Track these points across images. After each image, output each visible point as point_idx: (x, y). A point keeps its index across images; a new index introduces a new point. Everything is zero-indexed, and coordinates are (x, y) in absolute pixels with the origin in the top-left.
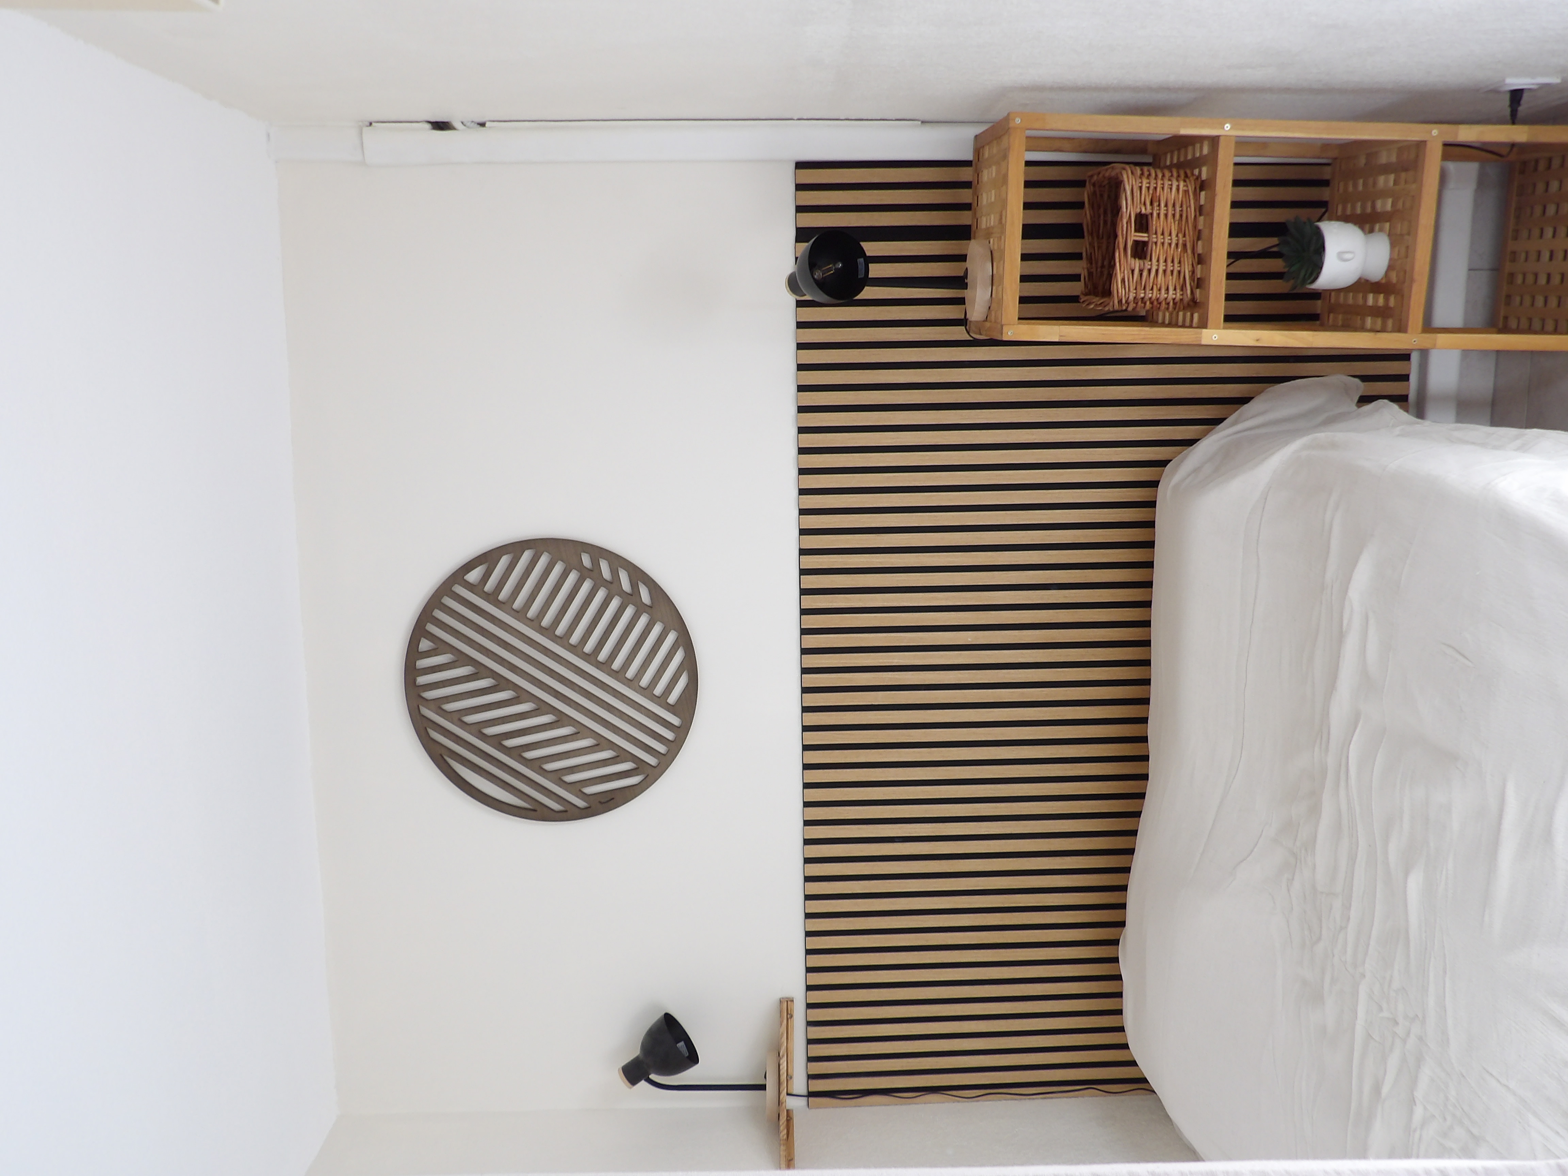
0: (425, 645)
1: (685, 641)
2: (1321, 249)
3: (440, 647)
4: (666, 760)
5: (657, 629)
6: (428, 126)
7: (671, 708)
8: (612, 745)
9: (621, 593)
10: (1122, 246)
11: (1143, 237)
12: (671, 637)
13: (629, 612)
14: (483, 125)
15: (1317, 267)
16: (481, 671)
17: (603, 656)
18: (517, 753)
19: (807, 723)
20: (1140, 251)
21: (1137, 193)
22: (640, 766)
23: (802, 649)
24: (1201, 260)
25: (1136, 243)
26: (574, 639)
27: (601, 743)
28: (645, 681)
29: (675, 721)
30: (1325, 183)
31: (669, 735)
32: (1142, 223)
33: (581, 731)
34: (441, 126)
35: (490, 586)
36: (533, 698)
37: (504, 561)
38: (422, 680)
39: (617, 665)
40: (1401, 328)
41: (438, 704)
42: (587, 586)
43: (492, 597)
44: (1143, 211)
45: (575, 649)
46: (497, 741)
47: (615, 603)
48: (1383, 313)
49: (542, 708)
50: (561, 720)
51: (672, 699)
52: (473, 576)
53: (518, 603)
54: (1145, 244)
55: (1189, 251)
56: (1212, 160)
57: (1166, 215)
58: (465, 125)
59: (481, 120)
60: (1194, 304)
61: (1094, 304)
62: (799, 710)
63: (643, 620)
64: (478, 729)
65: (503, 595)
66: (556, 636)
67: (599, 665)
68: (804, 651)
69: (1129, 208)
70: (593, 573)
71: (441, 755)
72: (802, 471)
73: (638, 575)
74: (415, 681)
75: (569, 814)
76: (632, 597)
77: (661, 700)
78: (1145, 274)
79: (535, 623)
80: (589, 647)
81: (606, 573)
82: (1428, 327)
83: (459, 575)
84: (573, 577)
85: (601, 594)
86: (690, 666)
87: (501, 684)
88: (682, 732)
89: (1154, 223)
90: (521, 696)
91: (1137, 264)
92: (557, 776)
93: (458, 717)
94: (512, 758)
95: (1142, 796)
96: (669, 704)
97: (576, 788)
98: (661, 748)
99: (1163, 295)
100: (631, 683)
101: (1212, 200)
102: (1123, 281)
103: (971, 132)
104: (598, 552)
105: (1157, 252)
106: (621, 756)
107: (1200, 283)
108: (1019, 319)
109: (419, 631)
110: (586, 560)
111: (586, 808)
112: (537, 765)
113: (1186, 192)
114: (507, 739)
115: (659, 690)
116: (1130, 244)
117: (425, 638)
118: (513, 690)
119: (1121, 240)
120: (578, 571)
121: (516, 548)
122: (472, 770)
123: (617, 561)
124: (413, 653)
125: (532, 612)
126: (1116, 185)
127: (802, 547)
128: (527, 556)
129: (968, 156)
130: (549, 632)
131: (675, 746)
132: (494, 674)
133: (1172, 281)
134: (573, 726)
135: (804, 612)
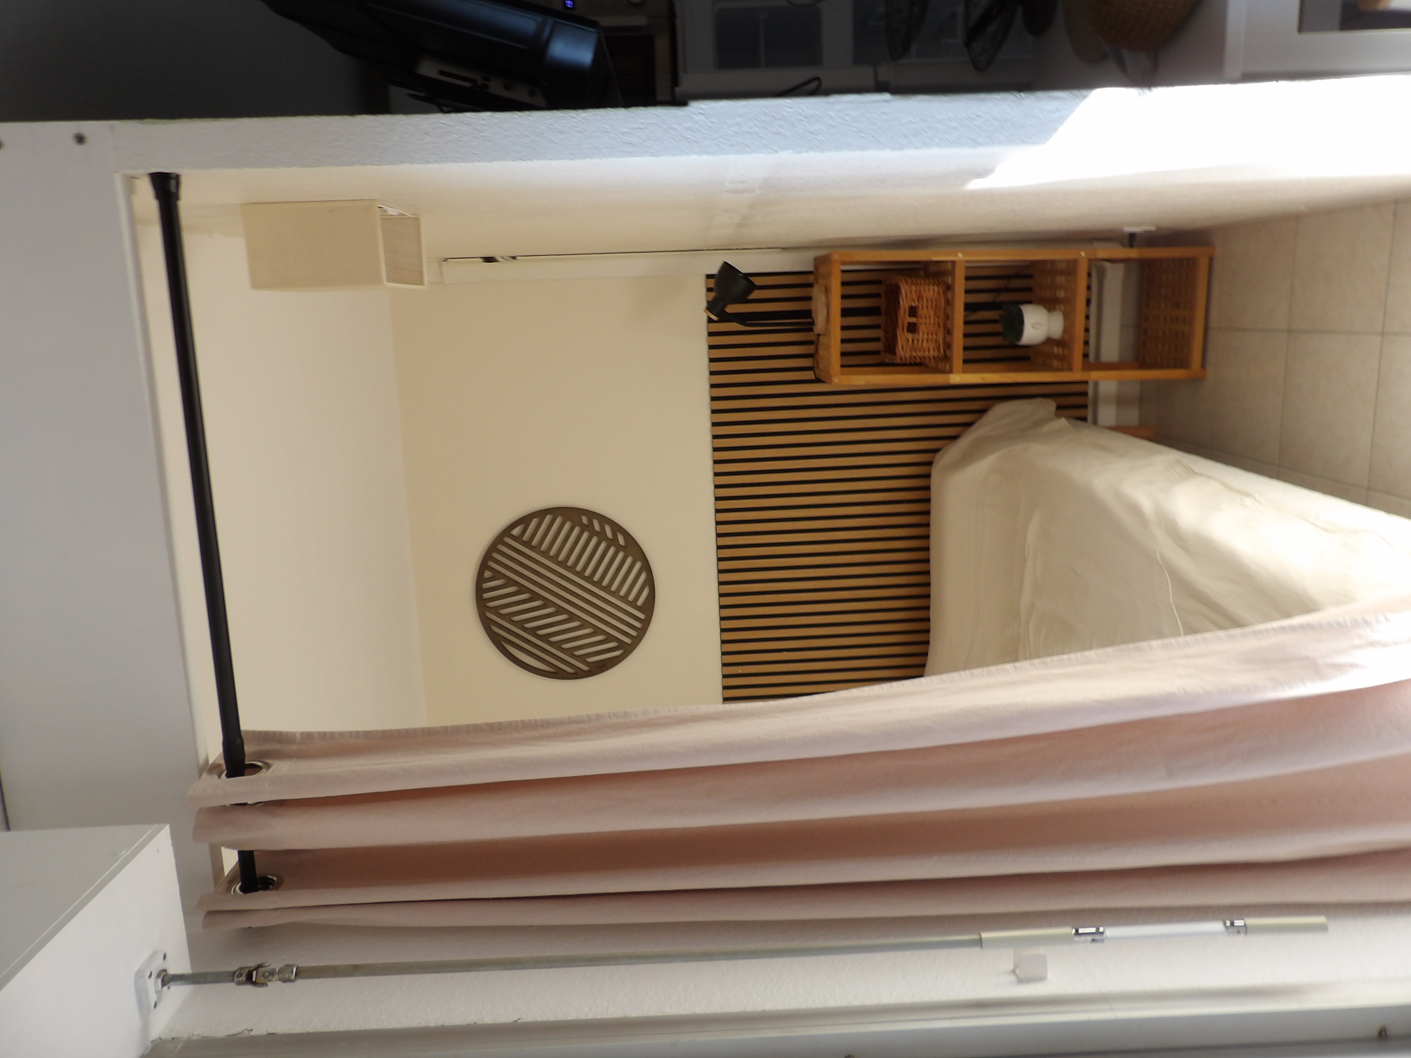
0: (487, 574)
1: (647, 567)
2: (1021, 322)
3: (497, 575)
4: (637, 640)
5: (629, 560)
6: (481, 260)
7: (638, 609)
8: (604, 632)
9: (607, 539)
10: (900, 326)
11: (913, 320)
12: (638, 565)
13: (612, 550)
14: (514, 258)
15: (1020, 332)
16: (522, 589)
17: (596, 578)
18: (545, 638)
19: (723, 615)
20: (912, 328)
21: (909, 293)
22: (621, 644)
23: (718, 570)
24: (949, 332)
25: (909, 323)
26: (579, 568)
27: (597, 631)
28: (622, 593)
29: (642, 616)
30: (1029, 277)
31: (638, 625)
32: (913, 311)
33: (585, 624)
34: (489, 260)
35: (526, 536)
36: (554, 604)
37: (535, 522)
38: (486, 595)
39: (605, 583)
40: (1070, 369)
41: (496, 610)
42: (585, 535)
43: (528, 544)
44: (914, 305)
45: (580, 574)
46: (533, 631)
47: (603, 545)
48: (1061, 358)
49: (560, 610)
50: (572, 617)
51: (640, 603)
52: (516, 532)
53: (544, 547)
54: (915, 324)
55: (942, 327)
56: (952, 273)
57: (927, 307)
58: (504, 259)
59: (514, 256)
60: (947, 358)
61: (888, 358)
62: (718, 607)
63: (621, 555)
64: (521, 624)
65: (535, 542)
66: (568, 566)
67: (594, 584)
68: (720, 571)
69: (904, 305)
70: (589, 527)
71: (499, 641)
72: (716, 462)
73: (617, 528)
74: (482, 596)
75: (578, 675)
76: (613, 542)
77: (633, 604)
78: (916, 342)
79: (554, 559)
80: (588, 573)
81: (597, 527)
82: (1087, 366)
83: (507, 532)
84: (577, 530)
85: (594, 541)
86: (650, 582)
87: (535, 596)
88: (646, 623)
89: (921, 312)
90: (547, 603)
91: (910, 336)
92: (570, 652)
93: (508, 617)
94: (542, 641)
95: (926, 654)
96: (638, 606)
97: (582, 658)
98: (634, 633)
99: (927, 353)
100: (614, 594)
101: (953, 295)
102: (902, 347)
103: (812, 254)
104: (592, 515)
105: (922, 328)
106: (610, 638)
107: (948, 346)
108: (842, 366)
109: (484, 566)
110: (585, 520)
111: (589, 671)
112: (557, 645)
113: (939, 293)
114: (539, 630)
115: (631, 598)
116: (906, 325)
117: (487, 570)
118: (542, 600)
119: (900, 323)
120: (580, 527)
121: (541, 514)
122: (520, 650)
123: (604, 520)
124: (480, 580)
125: (552, 552)
126: (897, 289)
127: (717, 508)
128: (548, 518)
129: (811, 268)
130: (563, 564)
131: (642, 632)
132: (530, 591)
133: (932, 345)
134: (579, 621)
135: (719, 547)
